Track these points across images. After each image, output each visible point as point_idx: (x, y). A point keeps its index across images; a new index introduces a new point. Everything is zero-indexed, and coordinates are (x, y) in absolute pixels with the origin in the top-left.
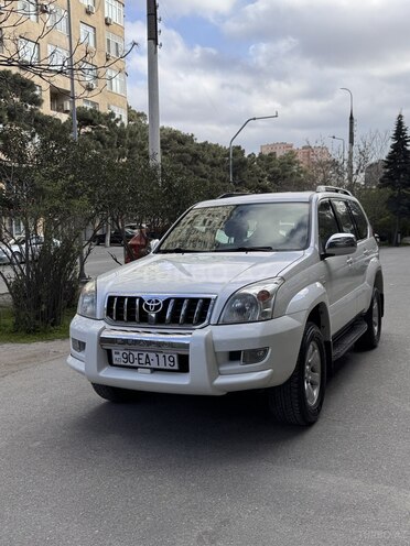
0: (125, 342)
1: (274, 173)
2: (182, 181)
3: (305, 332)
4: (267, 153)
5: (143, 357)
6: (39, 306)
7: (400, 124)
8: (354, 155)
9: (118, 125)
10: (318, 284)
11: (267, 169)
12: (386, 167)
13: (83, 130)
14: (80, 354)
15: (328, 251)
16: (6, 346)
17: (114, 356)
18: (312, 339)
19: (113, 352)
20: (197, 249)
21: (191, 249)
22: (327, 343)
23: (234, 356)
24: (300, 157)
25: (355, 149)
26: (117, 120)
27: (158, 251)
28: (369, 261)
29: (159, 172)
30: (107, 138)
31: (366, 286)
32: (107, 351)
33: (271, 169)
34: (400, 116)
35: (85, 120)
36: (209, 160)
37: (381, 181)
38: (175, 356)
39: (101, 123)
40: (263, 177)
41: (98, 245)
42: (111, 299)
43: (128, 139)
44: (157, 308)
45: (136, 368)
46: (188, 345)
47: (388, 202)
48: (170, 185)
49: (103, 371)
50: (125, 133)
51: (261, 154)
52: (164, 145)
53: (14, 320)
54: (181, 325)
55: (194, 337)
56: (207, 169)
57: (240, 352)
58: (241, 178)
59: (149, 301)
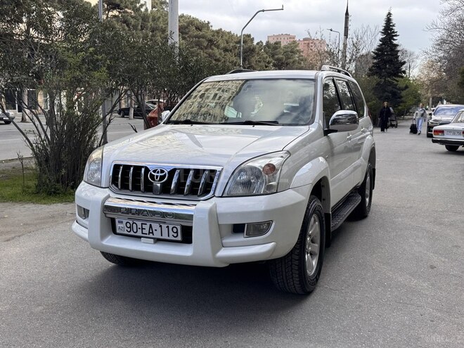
0: (129, 211)
1: (278, 60)
2: (196, 61)
3: (308, 205)
4: (272, 42)
5: (147, 227)
6: (59, 170)
7: (389, 21)
8: (348, 46)
9: (143, 10)
10: (321, 159)
11: (273, 56)
12: (374, 58)
13: (110, 13)
14: (85, 222)
15: (331, 127)
16: (27, 206)
17: (118, 225)
18: (314, 212)
19: (117, 221)
20: (207, 121)
21: (202, 121)
22: (327, 215)
23: (238, 229)
24: (301, 47)
25: (349, 42)
26: (142, 6)
27: (168, 122)
28: (364, 137)
29: (177, 51)
30: (133, 21)
31: (361, 161)
32: (111, 220)
33: (276, 57)
34: (389, 14)
35: (112, 4)
36: (222, 46)
37: (370, 70)
38: (179, 228)
39: (126, 7)
40: (269, 63)
41: (123, 117)
43: (150, 24)
44: (162, 178)
45: (140, 237)
46: (192, 216)
47: (375, 89)
48: (186, 64)
49: (106, 240)
50: (148, 17)
51: (268, 42)
52: (183, 30)
53: (37, 183)
54: (186, 195)
55: (199, 209)
56: (220, 54)
57: (244, 224)
58: (249, 64)
59: (154, 171)
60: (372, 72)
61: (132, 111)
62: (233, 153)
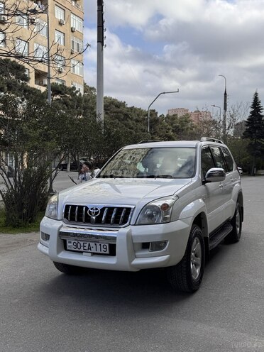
0: (75, 235)
1: (177, 127)
2: (117, 131)
3: (191, 231)
4: (171, 114)
5: (87, 245)
6: (22, 210)
7: (256, 98)
8: (227, 117)
9: (78, 94)
10: (200, 200)
11: (172, 125)
12: (247, 126)
13: (55, 97)
14: (46, 242)
15: (207, 179)
17: (68, 244)
18: (196, 235)
19: (67, 242)
20: (124, 175)
21: (121, 175)
22: (206, 238)
23: (145, 246)
24: (192, 118)
25: (227, 113)
26: (77, 92)
27: (99, 176)
28: (234, 185)
29: (102, 125)
30: (70, 103)
31: (232, 202)
32: (64, 240)
33: (174, 125)
34: (256, 94)
35: (56, 91)
36: (135, 118)
37: (244, 134)
38: (107, 245)
39: (66, 93)
40: (169, 129)
41: (62, 170)
42: (67, 207)
43: (83, 104)
44: (97, 213)
45: (82, 252)
46: (116, 238)
47: (248, 148)
48: (109, 134)
49: (60, 254)
50: (81, 100)
51: (168, 115)
52: (106, 108)
53: (5, 219)
54: (111, 224)
55: (120, 233)
56: (133, 124)
57: (149, 243)
58: (155, 130)
59: (92, 209)
60: (246, 135)
61: (69, 166)
62: (141, 196)
